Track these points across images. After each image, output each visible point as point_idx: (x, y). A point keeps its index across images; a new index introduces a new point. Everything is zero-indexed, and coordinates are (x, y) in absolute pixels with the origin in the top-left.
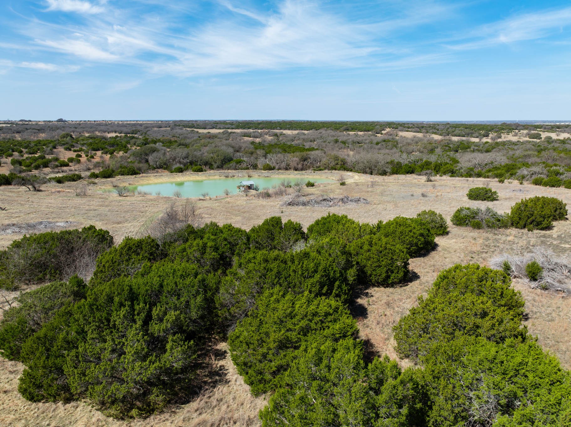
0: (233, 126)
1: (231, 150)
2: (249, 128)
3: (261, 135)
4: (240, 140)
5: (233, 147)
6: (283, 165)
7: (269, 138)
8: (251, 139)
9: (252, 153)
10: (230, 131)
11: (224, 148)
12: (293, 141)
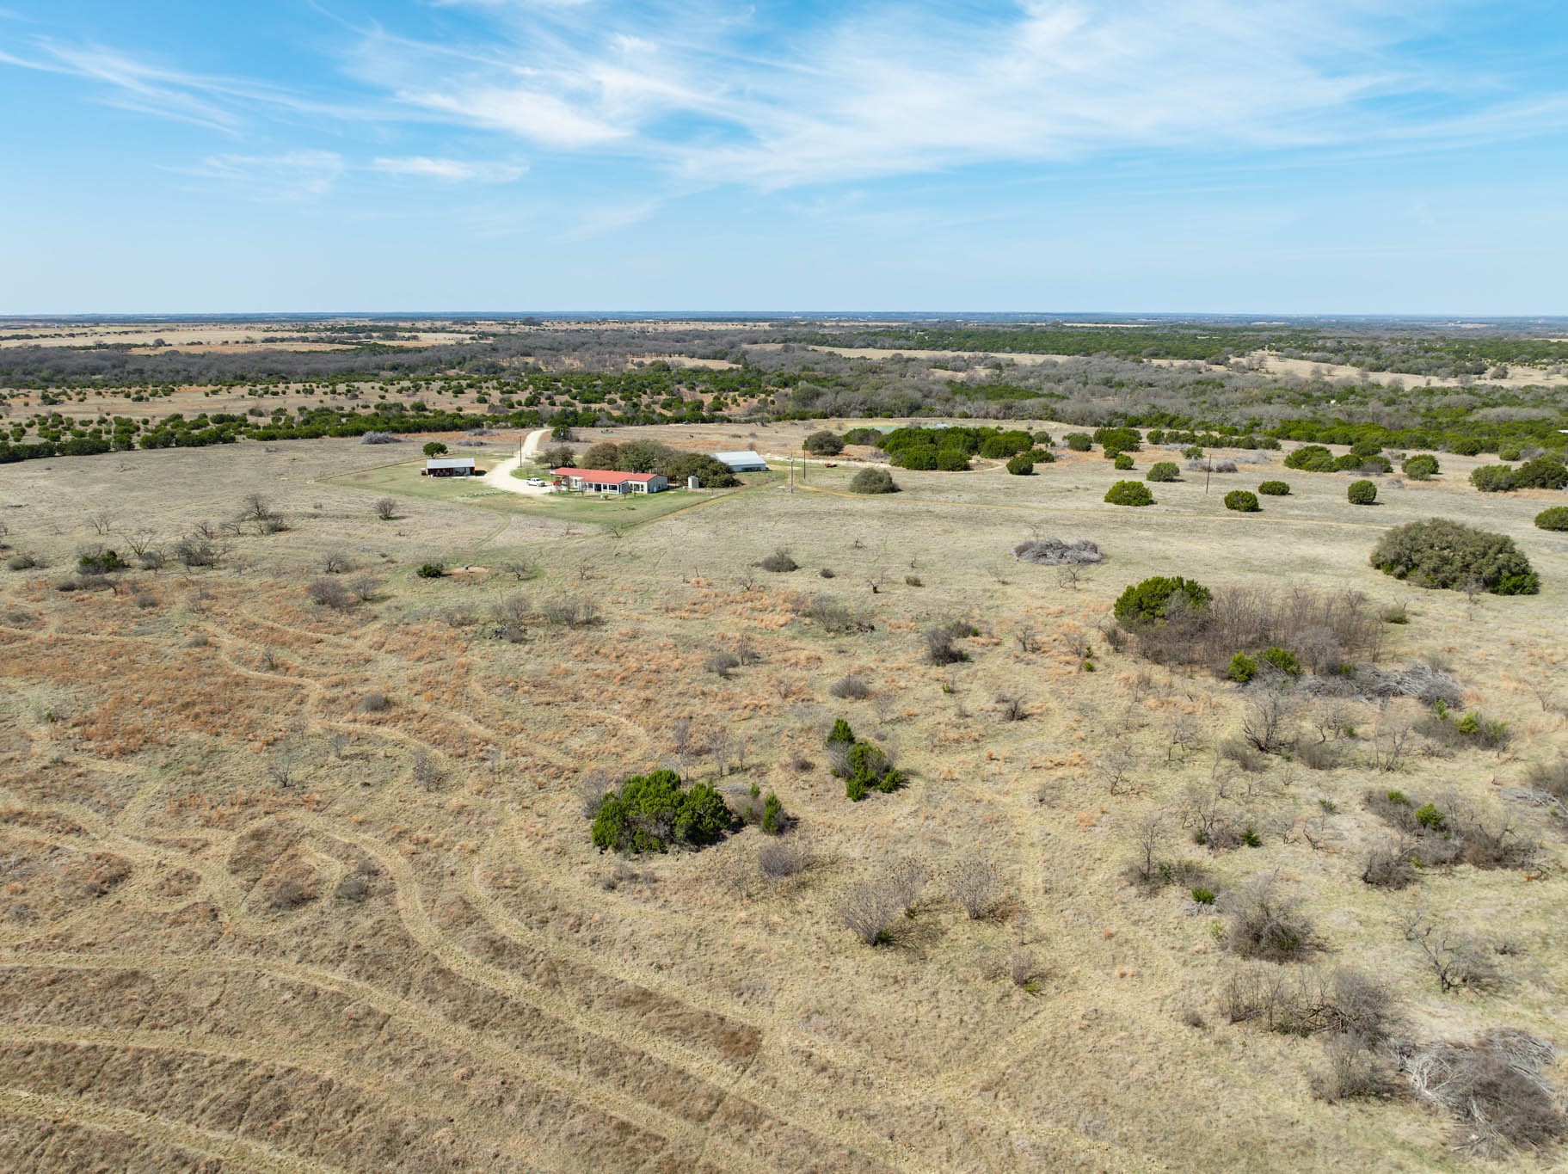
0: (911, 343)
1: (919, 395)
2: (944, 348)
3: (967, 365)
4: (928, 376)
5: (920, 390)
6: (983, 413)
7: (982, 372)
8: (948, 374)
9: (948, 400)
10: (906, 354)
11: (909, 392)
12: (1026, 378)
